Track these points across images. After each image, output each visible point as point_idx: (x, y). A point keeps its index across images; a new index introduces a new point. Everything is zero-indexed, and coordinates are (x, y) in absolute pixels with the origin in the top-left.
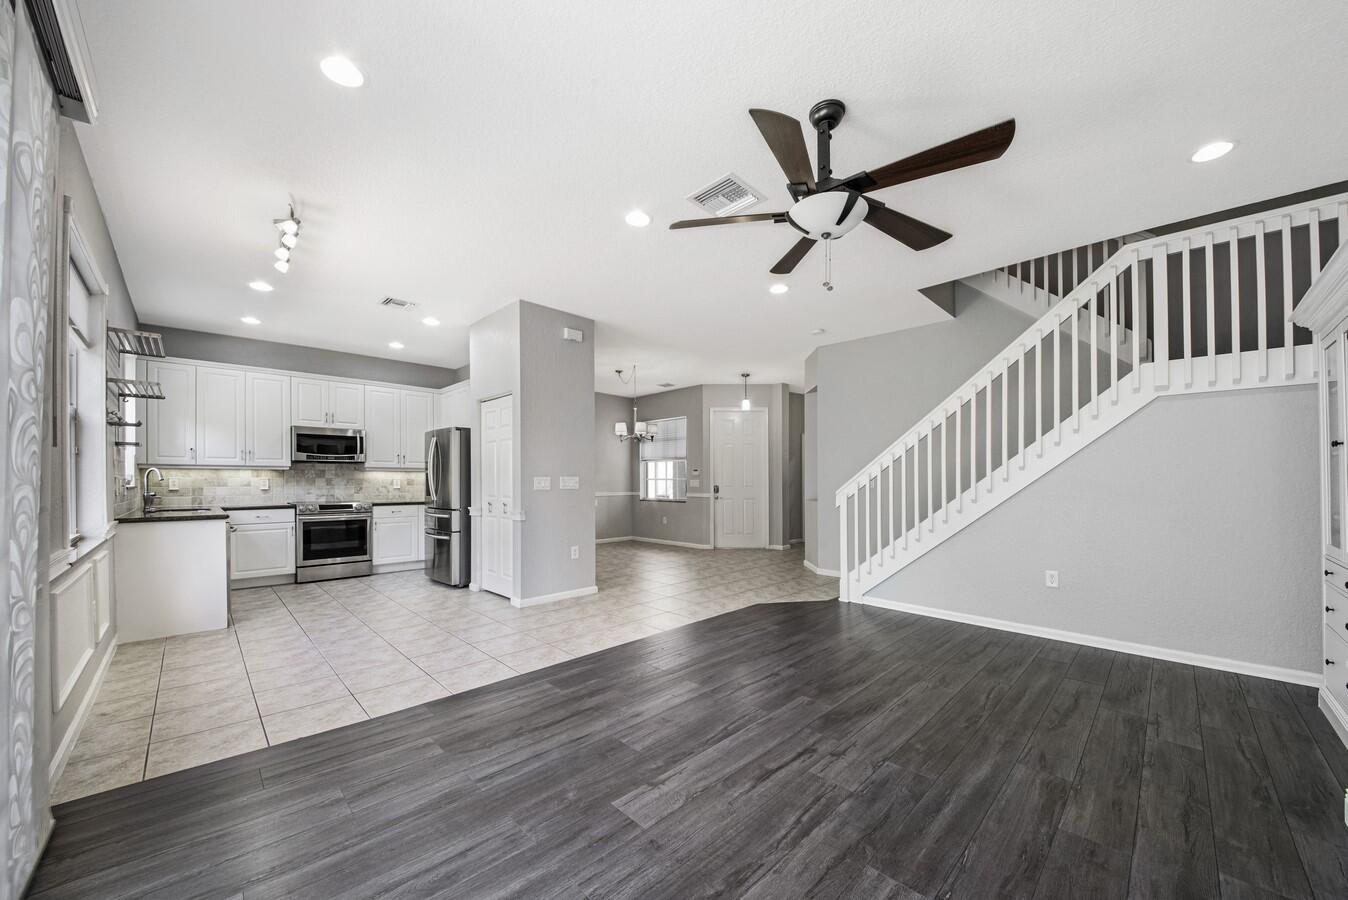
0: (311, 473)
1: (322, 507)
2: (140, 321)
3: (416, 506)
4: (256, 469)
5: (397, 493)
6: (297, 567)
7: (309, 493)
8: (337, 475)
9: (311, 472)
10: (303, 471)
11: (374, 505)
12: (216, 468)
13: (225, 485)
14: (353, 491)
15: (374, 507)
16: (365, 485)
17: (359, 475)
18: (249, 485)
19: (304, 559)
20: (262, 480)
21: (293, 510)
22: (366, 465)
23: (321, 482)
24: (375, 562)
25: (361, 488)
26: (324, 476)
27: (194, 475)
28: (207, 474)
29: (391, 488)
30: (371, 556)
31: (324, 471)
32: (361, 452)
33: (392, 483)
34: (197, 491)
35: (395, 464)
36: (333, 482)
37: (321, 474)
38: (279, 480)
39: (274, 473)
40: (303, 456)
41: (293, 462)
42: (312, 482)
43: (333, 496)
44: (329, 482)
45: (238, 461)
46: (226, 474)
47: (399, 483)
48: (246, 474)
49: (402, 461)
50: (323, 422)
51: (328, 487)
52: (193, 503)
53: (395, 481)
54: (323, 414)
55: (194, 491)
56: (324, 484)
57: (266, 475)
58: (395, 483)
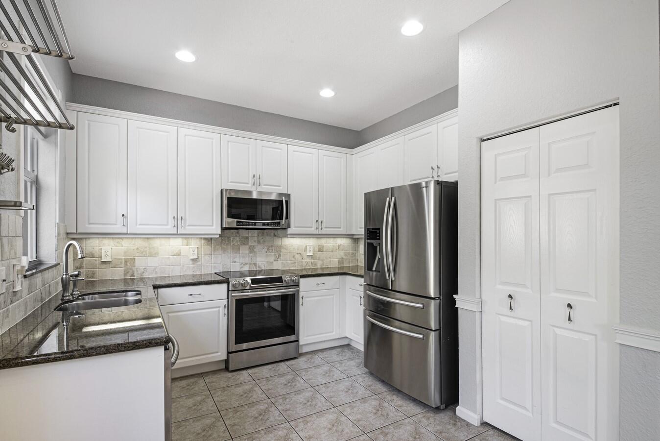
0: (236, 241)
1: (253, 282)
3: (337, 277)
4: (186, 236)
5: (310, 260)
6: (229, 353)
7: (235, 262)
8: (259, 242)
10: (229, 237)
11: (302, 276)
12: (148, 237)
13: (156, 255)
14: (272, 259)
15: (302, 280)
16: (283, 252)
17: (278, 242)
18: (179, 254)
19: (236, 343)
20: (190, 249)
21: (225, 285)
22: (289, 231)
23: (245, 250)
24: (301, 343)
25: (280, 255)
26: (248, 244)
27: (126, 244)
28: (139, 243)
30: (298, 337)
31: (247, 238)
32: (287, 218)
33: (305, 251)
34: (129, 261)
35: (313, 230)
36: (255, 250)
38: (207, 248)
39: (203, 241)
40: (233, 222)
42: (236, 249)
43: (255, 264)
44: (252, 250)
45: (170, 229)
46: (157, 243)
47: (312, 249)
48: (176, 244)
49: (320, 227)
50: (250, 185)
51: (251, 254)
52: (125, 275)
53: (308, 247)
54: (251, 176)
55: (126, 262)
56: (248, 252)
57: (195, 244)
58: (308, 250)
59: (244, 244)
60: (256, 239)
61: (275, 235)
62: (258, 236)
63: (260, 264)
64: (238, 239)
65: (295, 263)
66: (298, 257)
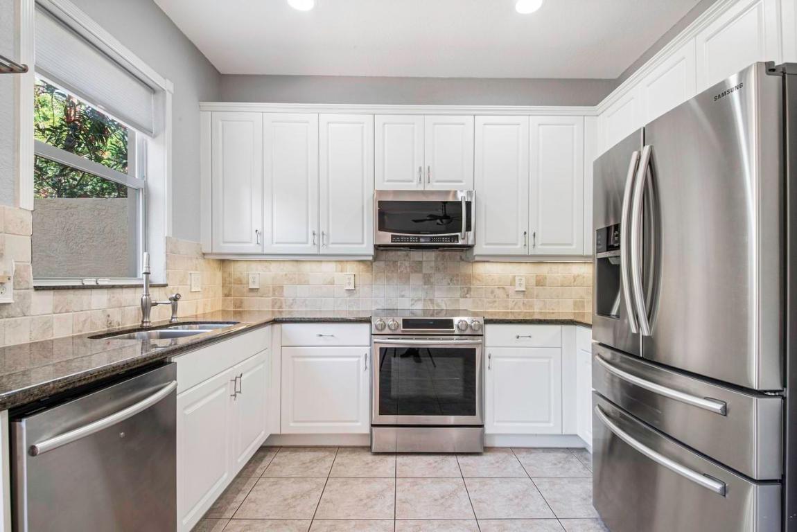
0: (404, 265)
1: (407, 323)
2: (223, 69)
3: (558, 328)
4: (341, 259)
5: (520, 299)
6: (373, 426)
7: (403, 296)
8: (437, 269)
9: (405, 260)
10: (395, 262)
11: (487, 322)
12: (297, 259)
13: (307, 283)
14: (458, 294)
15: (489, 327)
16: (475, 284)
18: (332, 283)
19: (381, 413)
20: (347, 275)
21: (367, 326)
22: (477, 251)
23: (416, 280)
24: (488, 430)
25: (469, 290)
26: (420, 272)
27: (275, 270)
28: (288, 268)
29: (511, 290)
30: (482, 416)
31: (421, 262)
32: (469, 228)
33: (512, 283)
34: (278, 289)
35: (518, 249)
36: (432, 280)
37: (417, 267)
38: (365, 276)
39: (362, 267)
40: (386, 238)
41: (379, 248)
42: (405, 279)
43: (432, 301)
44: (427, 280)
45: (309, 248)
46: (307, 268)
47: (523, 282)
48: (329, 268)
49: (531, 243)
50: (415, 183)
51: (426, 287)
52: (273, 306)
53: (517, 278)
54: (417, 169)
55: (274, 290)
56: (421, 283)
57: (352, 269)
58: (517, 282)
59: (416, 272)
60: (433, 264)
61: (462, 259)
62: (436, 259)
63: (439, 301)
64: (407, 264)
65: (495, 301)
66: (499, 292)
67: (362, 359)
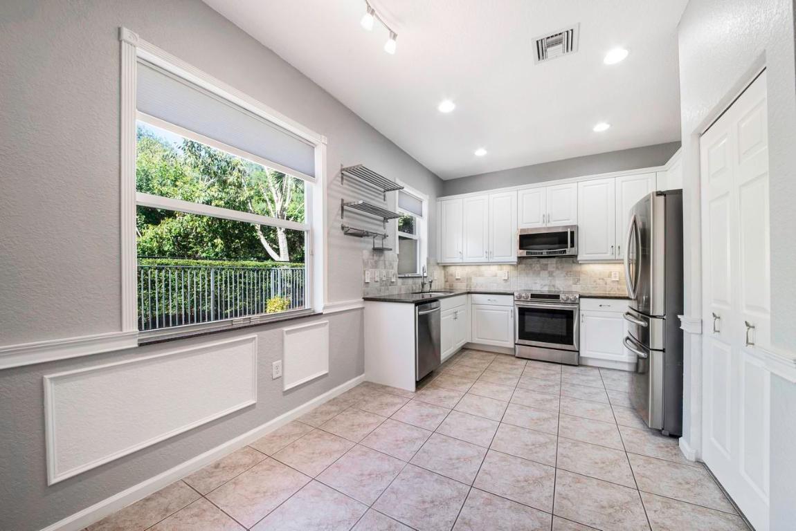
0: (537, 267)
1: (533, 296)
2: (444, 179)
4: (500, 264)
5: (616, 286)
6: (515, 344)
7: (536, 283)
8: (557, 268)
9: (537, 265)
10: (531, 264)
11: (581, 297)
12: (479, 265)
13: (482, 276)
14: (571, 282)
16: (582, 277)
17: (577, 268)
18: (496, 276)
19: (520, 338)
20: (503, 272)
21: (512, 297)
22: (579, 258)
23: (544, 274)
24: (582, 354)
25: (579, 280)
26: (546, 270)
27: (468, 269)
28: (474, 269)
29: (609, 281)
30: (578, 346)
31: (547, 265)
32: (572, 246)
33: (610, 276)
34: (469, 279)
35: (609, 256)
36: (554, 274)
37: (544, 268)
38: (514, 273)
39: (512, 268)
40: (524, 253)
41: (519, 258)
42: (538, 274)
43: (554, 286)
44: (551, 274)
45: (484, 259)
46: (483, 268)
47: (618, 275)
48: (494, 269)
49: (617, 252)
50: (540, 223)
51: (550, 278)
52: (467, 287)
53: (612, 274)
54: (542, 216)
55: (467, 280)
56: (547, 276)
57: (506, 269)
58: (613, 275)
59: (544, 270)
60: (555, 265)
61: (573, 262)
62: (557, 263)
63: (559, 286)
64: (538, 265)
65: (596, 287)
66: (601, 282)
67: (510, 312)
